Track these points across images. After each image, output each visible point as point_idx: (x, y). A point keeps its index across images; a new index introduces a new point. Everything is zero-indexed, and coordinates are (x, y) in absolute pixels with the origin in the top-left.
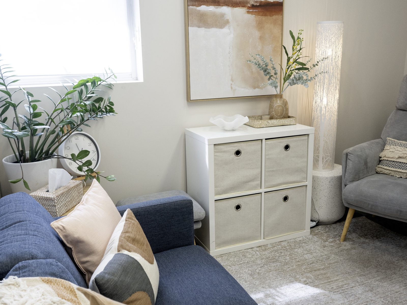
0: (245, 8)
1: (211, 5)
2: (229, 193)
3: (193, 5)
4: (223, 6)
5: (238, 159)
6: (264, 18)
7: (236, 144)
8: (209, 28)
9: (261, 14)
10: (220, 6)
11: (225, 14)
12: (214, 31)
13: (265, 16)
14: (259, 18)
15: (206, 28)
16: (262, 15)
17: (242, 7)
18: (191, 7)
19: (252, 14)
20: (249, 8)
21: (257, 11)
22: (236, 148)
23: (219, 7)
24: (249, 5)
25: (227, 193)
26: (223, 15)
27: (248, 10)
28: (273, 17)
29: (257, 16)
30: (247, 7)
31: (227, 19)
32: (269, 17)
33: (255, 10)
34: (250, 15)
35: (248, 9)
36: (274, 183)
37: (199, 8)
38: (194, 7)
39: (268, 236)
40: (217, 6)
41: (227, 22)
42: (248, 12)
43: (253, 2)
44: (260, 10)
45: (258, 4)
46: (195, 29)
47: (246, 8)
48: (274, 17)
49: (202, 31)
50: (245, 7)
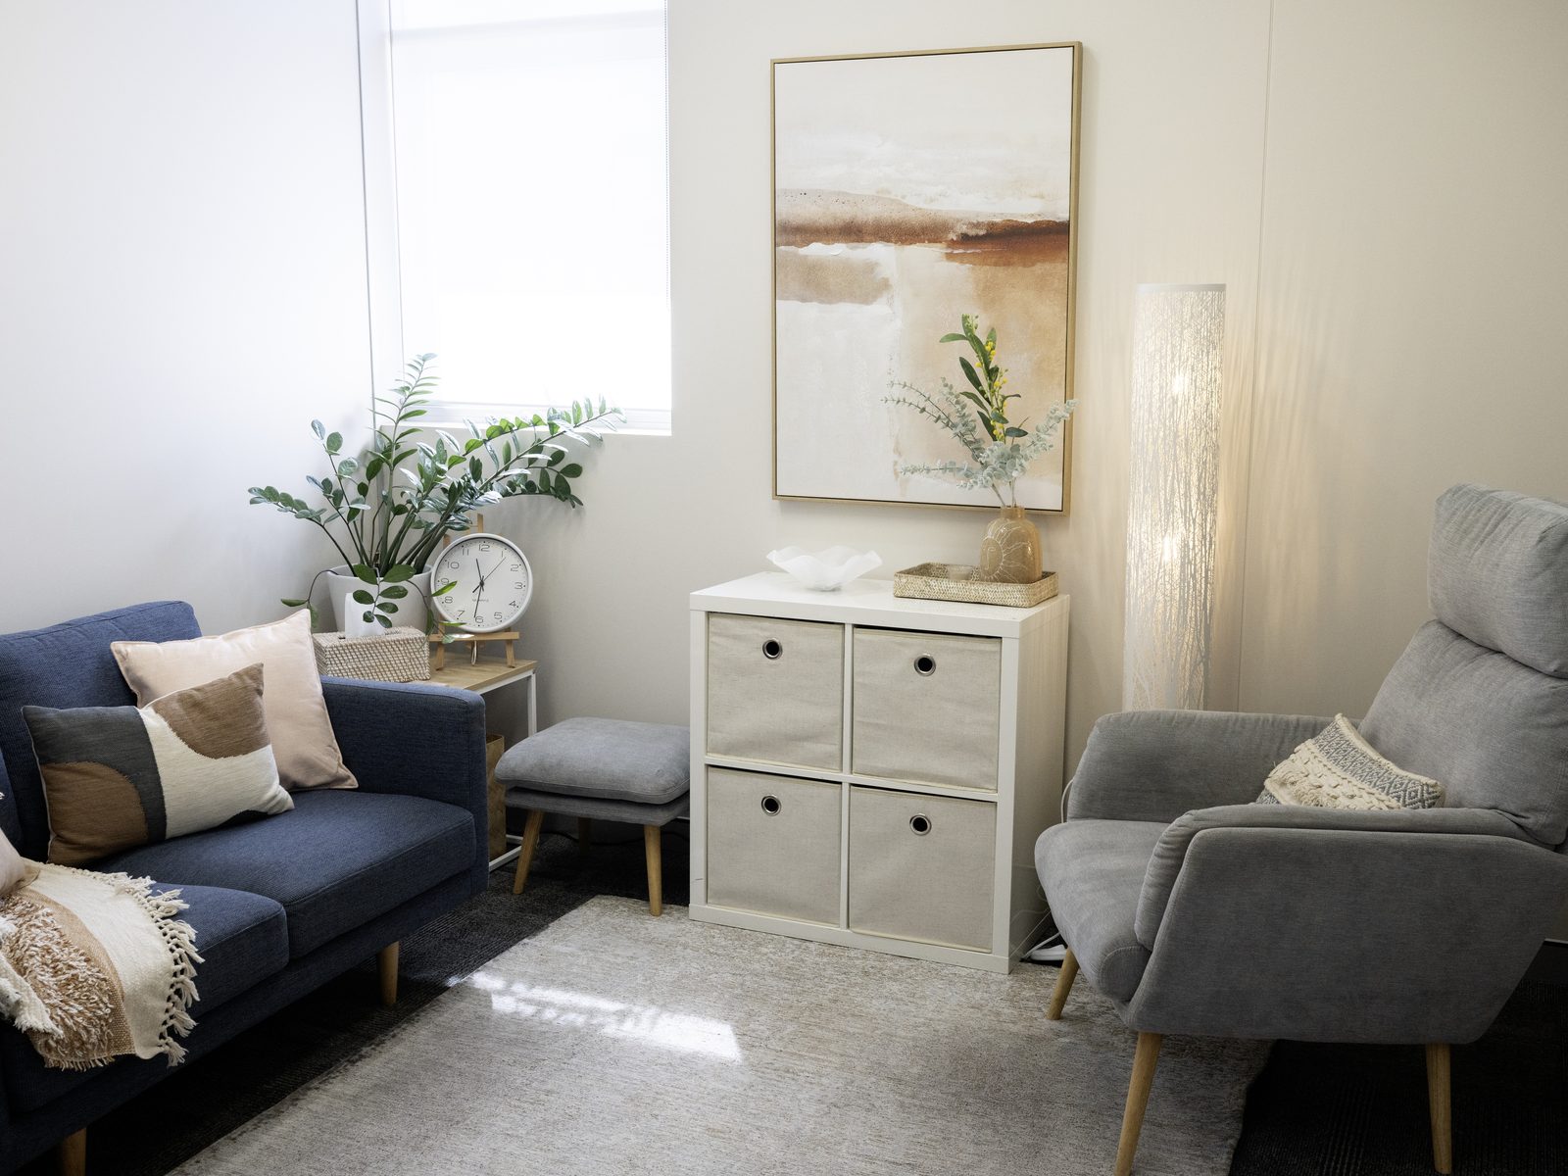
0: (938, 245)
1: (838, 241)
2: (747, 756)
3: (788, 244)
4: (871, 242)
5: (771, 666)
6: (1001, 273)
7: (767, 624)
8: (830, 302)
9: (993, 260)
10: (862, 241)
11: (877, 264)
12: (845, 309)
13: (1004, 265)
14: (987, 271)
15: (822, 302)
16: (996, 264)
17: (930, 241)
18: (782, 248)
19: (962, 262)
20: (952, 244)
21: (977, 251)
22: (767, 634)
23: (861, 245)
24: (953, 236)
25: (741, 756)
26: (870, 267)
27: (949, 251)
28: (1033, 268)
29: (977, 267)
30: (946, 241)
31: (883, 278)
32: (1020, 268)
33: (972, 248)
34: (954, 265)
35: (949, 247)
36: (881, 765)
37: (803, 251)
38: (792, 249)
39: (860, 922)
40: (853, 241)
41: (885, 285)
42: (950, 257)
43: (965, 227)
44: (988, 247)
45: (982, 233)
46: (794, 304)
47: (944, 245)
48: (1039, 268)
49: (812, 311)
50: (941, 242)
